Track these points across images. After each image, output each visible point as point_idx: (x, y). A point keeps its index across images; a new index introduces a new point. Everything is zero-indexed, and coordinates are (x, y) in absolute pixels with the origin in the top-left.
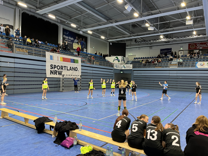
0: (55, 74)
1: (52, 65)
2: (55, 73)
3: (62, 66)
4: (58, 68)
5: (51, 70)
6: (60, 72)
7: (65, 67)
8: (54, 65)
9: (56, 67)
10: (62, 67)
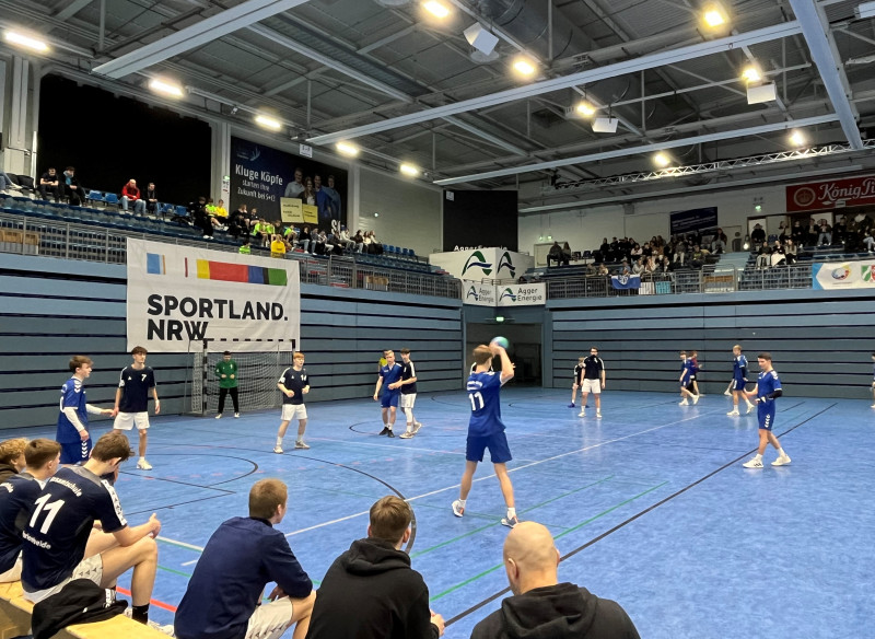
0: (170, 338)
1: (159, 298)
2: (171, 331)
3: (208, 301)
4: (188, 307)
5: (151, 322)
6: (196, 331)
7: (221, 303)
8: (168, 298)
9: (174, 307)
10: (206, 305)
